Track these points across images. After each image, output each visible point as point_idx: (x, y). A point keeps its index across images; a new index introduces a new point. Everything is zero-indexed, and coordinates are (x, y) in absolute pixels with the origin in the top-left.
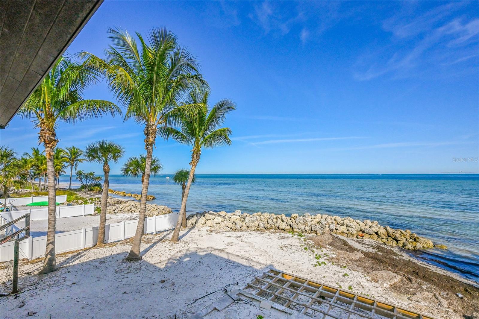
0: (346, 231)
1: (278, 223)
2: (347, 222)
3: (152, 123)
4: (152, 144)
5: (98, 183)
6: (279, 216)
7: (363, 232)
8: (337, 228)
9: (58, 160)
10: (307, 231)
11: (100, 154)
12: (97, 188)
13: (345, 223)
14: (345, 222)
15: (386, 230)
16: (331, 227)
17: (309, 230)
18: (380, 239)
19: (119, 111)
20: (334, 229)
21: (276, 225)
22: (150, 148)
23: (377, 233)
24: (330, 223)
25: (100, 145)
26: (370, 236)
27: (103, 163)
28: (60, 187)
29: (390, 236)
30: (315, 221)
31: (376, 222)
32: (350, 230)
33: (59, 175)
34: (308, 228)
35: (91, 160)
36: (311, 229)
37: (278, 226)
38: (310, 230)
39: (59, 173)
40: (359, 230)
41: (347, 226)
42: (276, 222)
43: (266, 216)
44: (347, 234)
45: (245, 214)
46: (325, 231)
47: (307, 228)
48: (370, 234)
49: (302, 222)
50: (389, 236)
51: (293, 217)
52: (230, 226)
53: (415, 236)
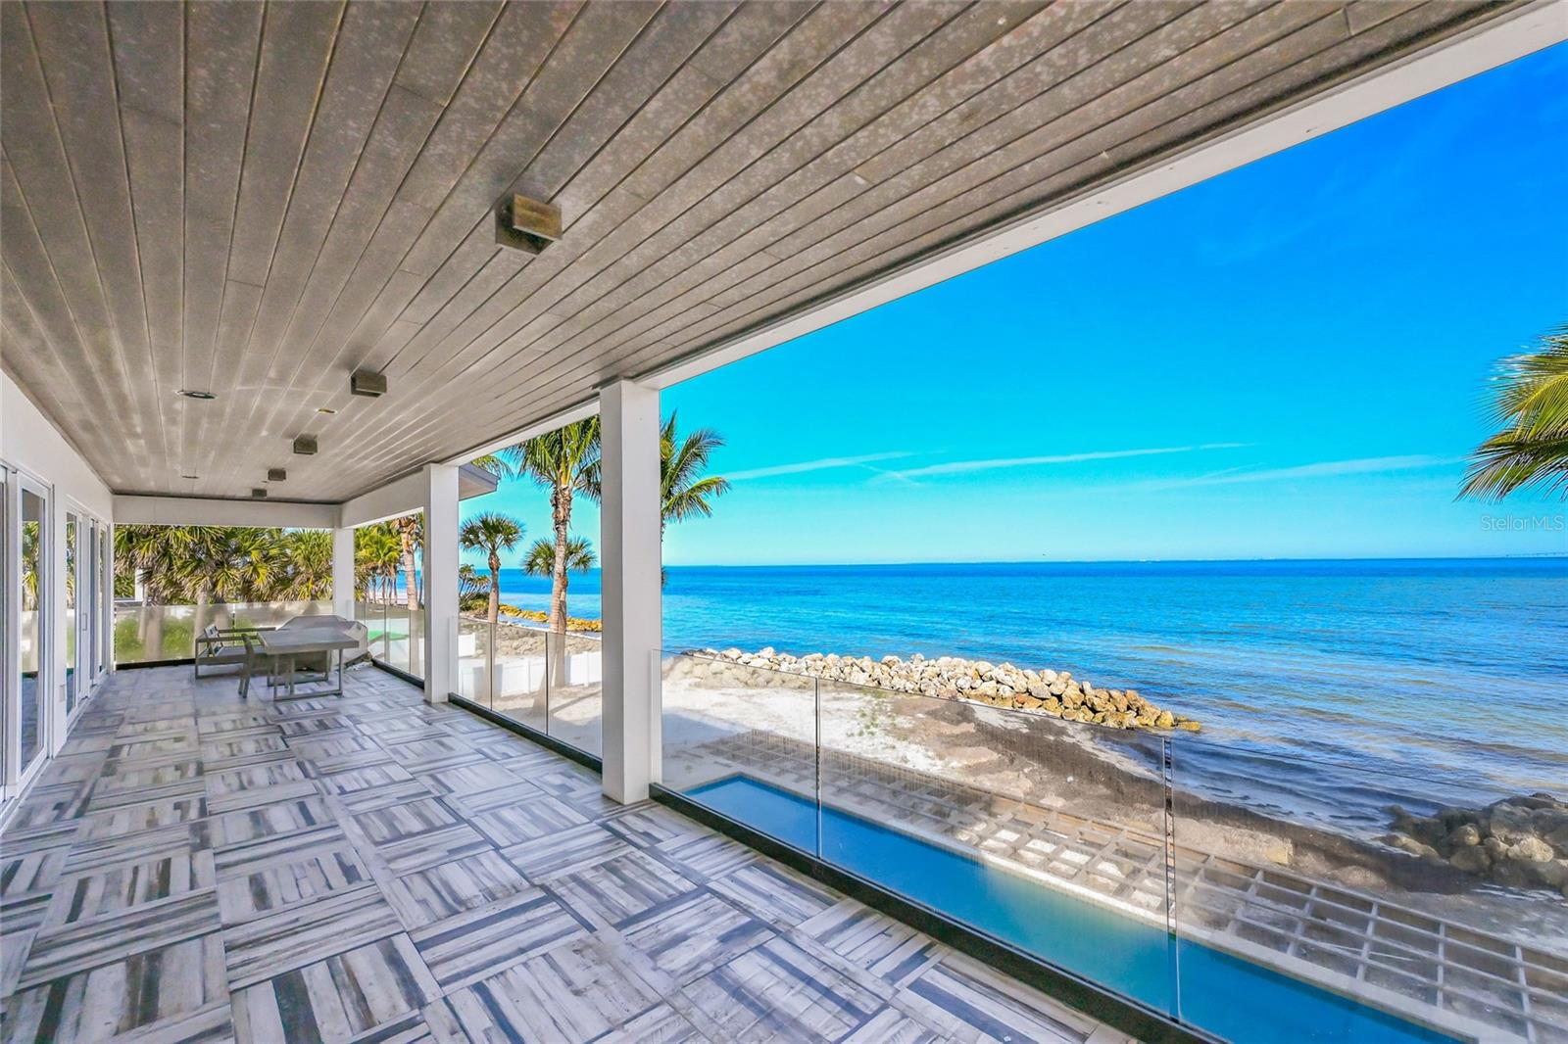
0: (992, 693)
1: (853, 674)
2: (998, 674)
3: (563, 486)
4: (564, 522)
5: (482, 591)
6: (858, 662)
7: (1030, 694)
8: (975, 685)
9: (393, 537)
11: (482, 537)
12: (481, 602)
13: (994, 677)
14: (995, 674)
15: (1082, 690)
16: (959, 684)
18: (1059, 708)
19: (508, 470)
20: (966, 687)
22: (562, 528)
23: (1058, 696)
24: (961, 677)
25: (483, 522)
26: (1041, 702)
27: (489, 552)
28: (399, 602)
29: (1085, 704)
30: (931, 671)
31: (1066, 674)
32: (1001, 689)
33: (396, 572)
34: (913, 686)
35: (468, 547)
36: (919, 689)
37: (849, 680)
39: (395, 567)
40: (1022, 689)
41: (998, 682)
42: (849, 673)
43: (829, 662)
44: (992, 697)
45: (781, 657)
46: (942, 692)
47: (909, 685)
48: (1043, 699)
49: (904, 673)
50: (1082, 702)
51: (885, 663)
52: (742, 678)
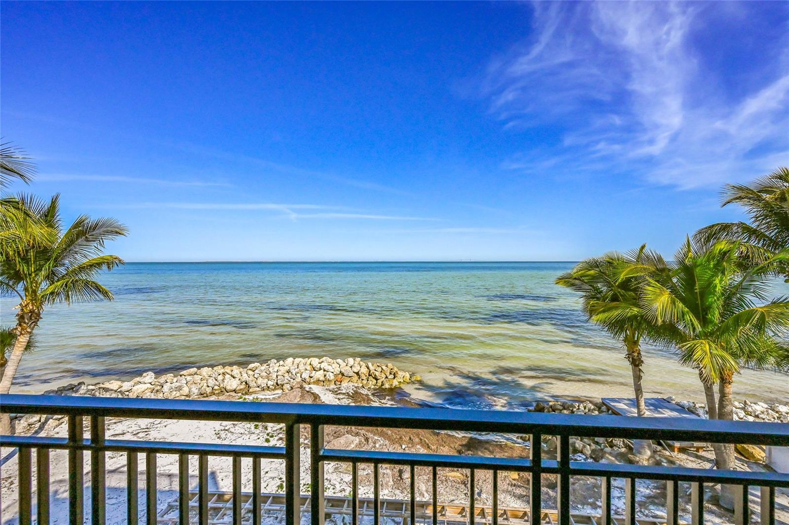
0: (322, 378)
1: (226, 381)
2: (324, 365)
6: (229, 371)
7: (343, 375)
8: (312, 375)
10: (271, 387)
13: (322, 368)
14: (322, 366)
15: (368, 368)
16: (303, 376)
17: (273, 385)
18: (359, 381)
20: (307, 377)
21: (222, 385)
23: (357, 374)
24: (302, 371)
26: (349, 379)
29: (371, 375)
30: (283, 370)
31: (358, 359)
32: (327, 375)
34: (272, 383)
36: (277, 384)
37: (224, 386)
38: (275, 384)
40: (338, 373)
41: (325, 371)
42: (223, 380)
43: (204, 374)
44: (323, 382)
45: (163, 378)
46: (294, 384)
47: (270, 383)
48: (350, 377)
49: (264, 374)
50: (369, 375)
51: (250, 369)
53: (396, 369)
